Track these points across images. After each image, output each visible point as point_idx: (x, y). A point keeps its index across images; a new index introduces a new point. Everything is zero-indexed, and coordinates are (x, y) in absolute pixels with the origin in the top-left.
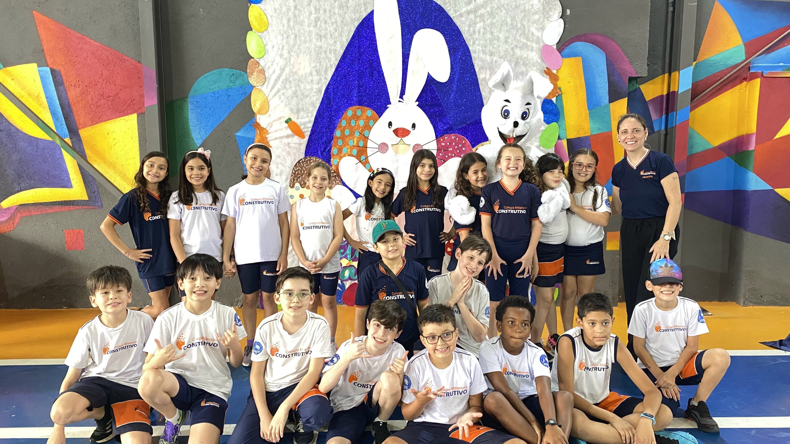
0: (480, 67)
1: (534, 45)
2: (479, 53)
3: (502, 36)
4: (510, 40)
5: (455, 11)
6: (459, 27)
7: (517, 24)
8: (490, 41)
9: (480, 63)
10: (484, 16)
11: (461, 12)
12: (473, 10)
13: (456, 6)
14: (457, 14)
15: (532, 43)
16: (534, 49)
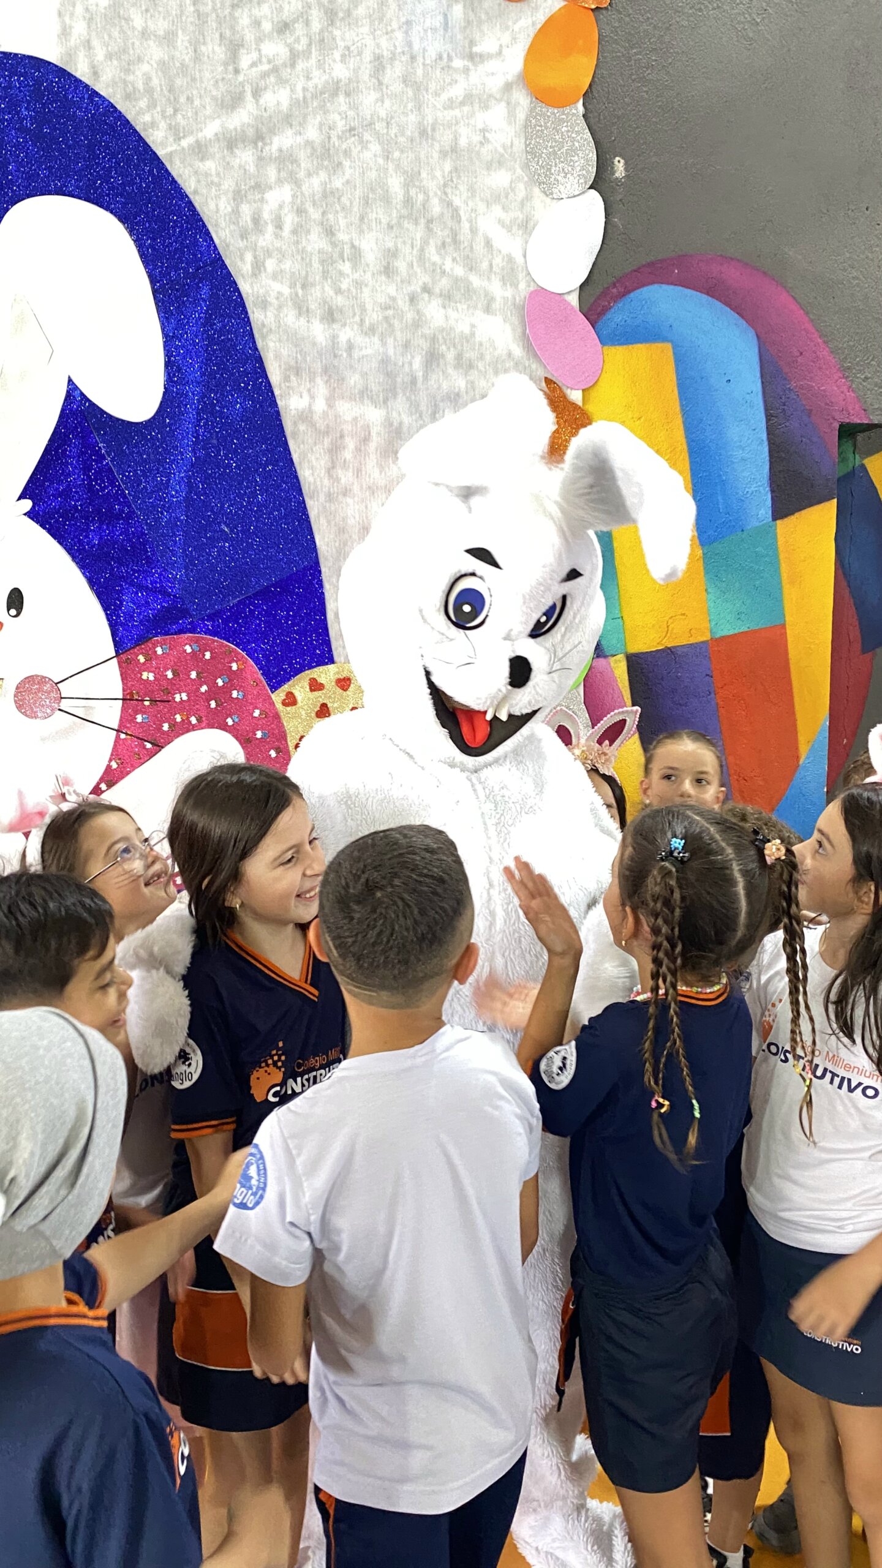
0: (289, 368)
1: (498, 290)
2: (280, 307)
3: (370, 245)
4: (401, 265)
5: (177, 133)
6: (191, 197)
7: (427, 200)
8: (322, 262)
9: (285, 352)
10: (295, 161)
11: (200, 135)
12: (251, 132)
13: (176, 111)
14: (184, 143)
15: (489, 279)
16: (496, 305)
